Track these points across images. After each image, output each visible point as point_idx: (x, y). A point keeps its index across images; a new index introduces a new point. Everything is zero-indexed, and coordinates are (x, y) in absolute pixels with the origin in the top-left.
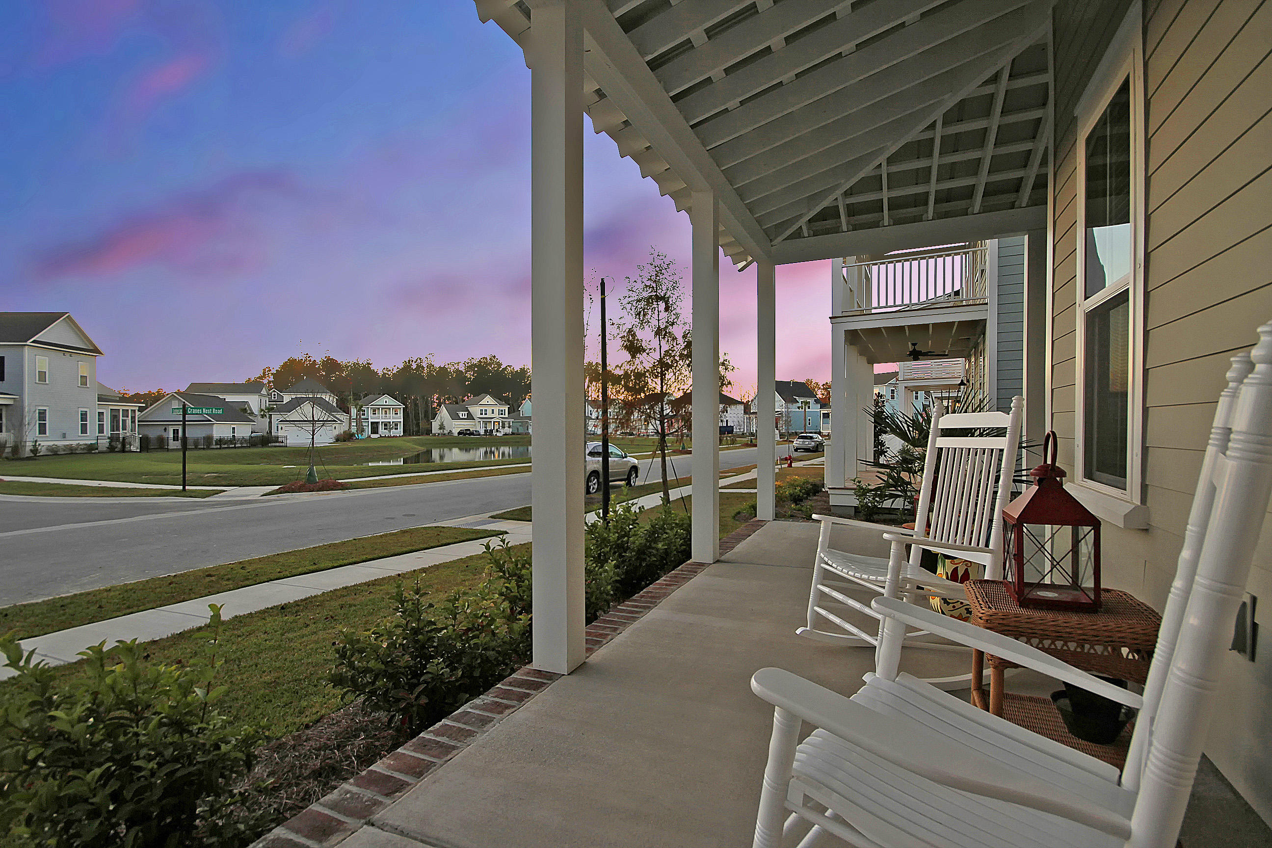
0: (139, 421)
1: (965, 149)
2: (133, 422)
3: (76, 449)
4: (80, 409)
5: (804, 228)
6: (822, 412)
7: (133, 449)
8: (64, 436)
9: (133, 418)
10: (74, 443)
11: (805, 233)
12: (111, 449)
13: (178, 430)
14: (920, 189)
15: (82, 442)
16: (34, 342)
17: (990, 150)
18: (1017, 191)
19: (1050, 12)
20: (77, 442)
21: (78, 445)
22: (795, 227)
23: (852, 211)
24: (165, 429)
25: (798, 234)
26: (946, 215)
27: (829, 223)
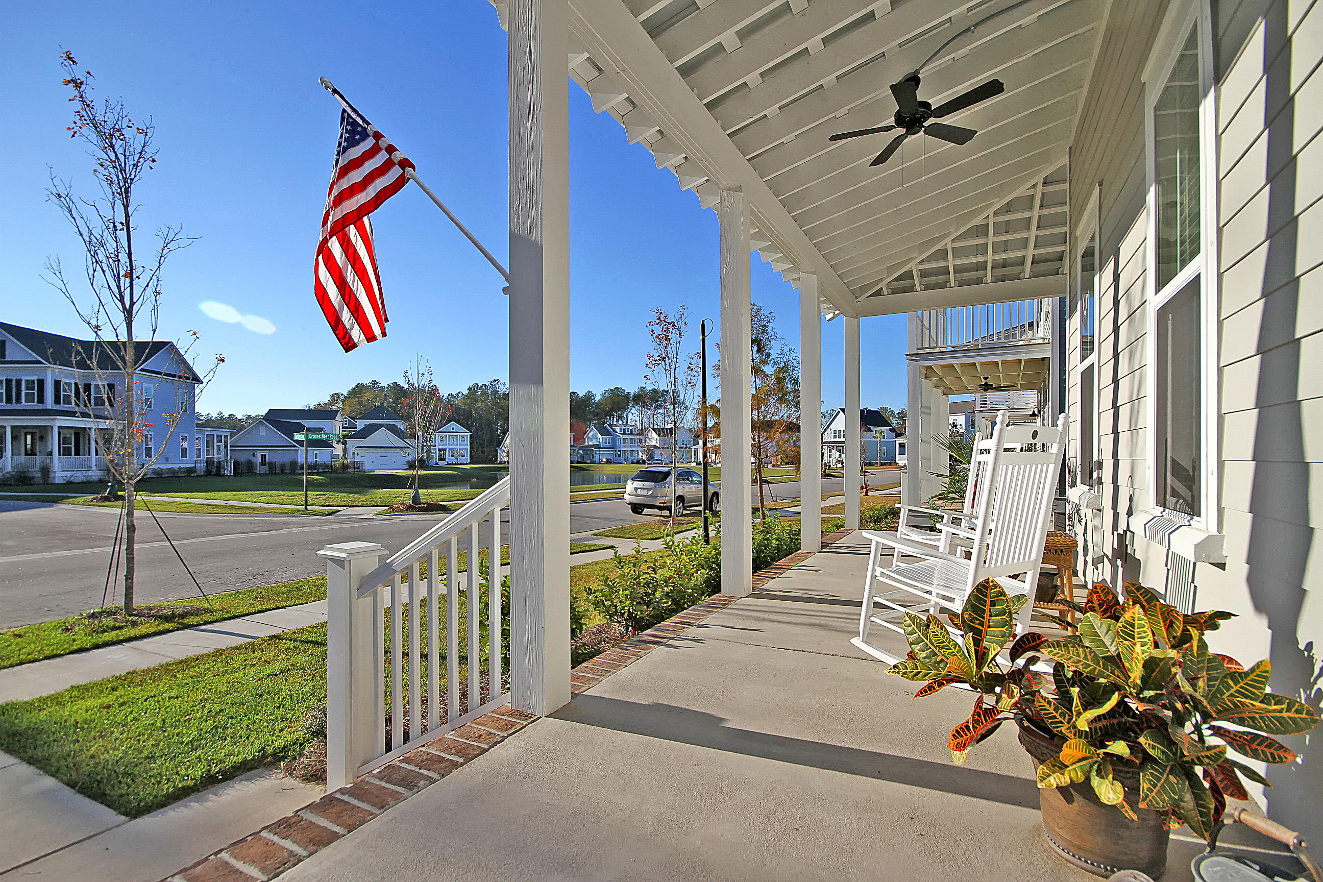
0: (231, 446)
1: (1016, 231)
2: (226, 447)
3: (178, 472)
4: (181, 435)
5: (885, 289)
6: (897, 442)
7: (226, 473)
8: (167, 459)
9: (226, 442)
10: (176, 466)
11: (885, 291)
12: (208, 473)
13: (265, 455)
14: (980, 259)
15: (183, 466)
16: (142, 370)
17: (1033, 233)
18: (1061, 260)
19: (1067, 149)
20: (179, 466)
21: (179, 468)
22: (878, 287)
23: (924, 274)
24: (254, 455)
25: (879, 293)
26: (1003, 279)
27: (905, 283)
